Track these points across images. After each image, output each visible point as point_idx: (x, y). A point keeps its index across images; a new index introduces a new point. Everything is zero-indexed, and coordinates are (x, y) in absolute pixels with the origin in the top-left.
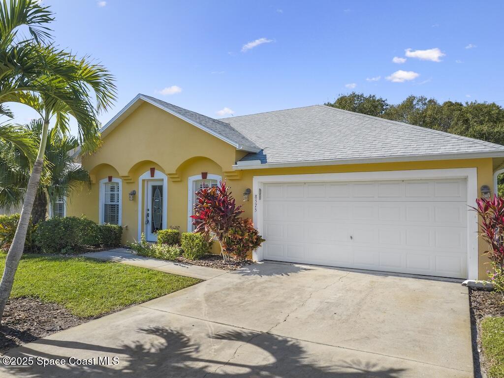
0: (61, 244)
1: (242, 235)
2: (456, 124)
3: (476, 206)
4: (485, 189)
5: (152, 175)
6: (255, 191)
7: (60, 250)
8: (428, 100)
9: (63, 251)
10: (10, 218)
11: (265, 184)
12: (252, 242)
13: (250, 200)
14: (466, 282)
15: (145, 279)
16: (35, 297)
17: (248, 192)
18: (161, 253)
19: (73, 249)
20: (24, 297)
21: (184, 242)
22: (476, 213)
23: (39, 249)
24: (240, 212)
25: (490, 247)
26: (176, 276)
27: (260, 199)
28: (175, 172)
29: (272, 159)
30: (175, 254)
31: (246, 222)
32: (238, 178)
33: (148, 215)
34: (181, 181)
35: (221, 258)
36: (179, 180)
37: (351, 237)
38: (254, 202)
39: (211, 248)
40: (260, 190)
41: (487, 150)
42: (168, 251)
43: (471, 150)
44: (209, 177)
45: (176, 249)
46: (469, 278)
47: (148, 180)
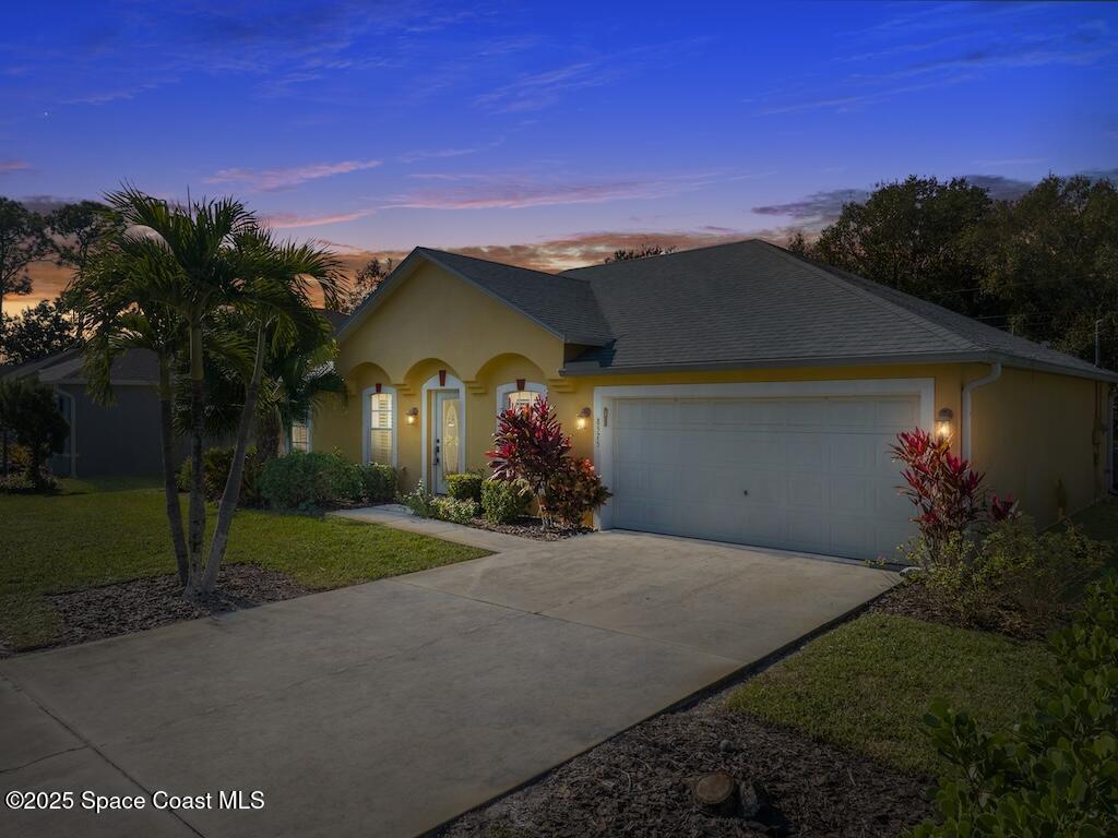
0: (299, 495)
1: (572, 485)
4: (943, 416)
5: (442, 383)
6: (596, 413)
7: (297, 505)
9: (303, 506)
10: (224, 453)
11: (615, 399)
12: (588, 497)
13: (588, 427)
15: (411, 549)
16: (255, 564)
17: (586, 414)
18: (447, 512)
19: (317, 503)
20: (243, 564)
21: (485, 494)
23: (267, 502)
24: (568, 448)
26: (457, 545)
27: (606, 425)
28: (474, 379)
30: (467, 514)
31: (579, 464)
32: (570, 390)
33: (437, 450)
34: (485, 394)
35: (538, 522)
36: (482, 391)
37: (746, 493)
38: (595, 430)
39: (530, 506)
40: (606, 409)
42: (458, 510)
44: (527, 385)
45: (469, 506)
47: (437, 391)
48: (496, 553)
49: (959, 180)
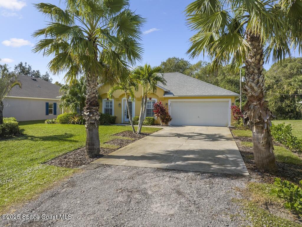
1: (167, 117)
2: (220, 75)
3: (231, 108)
4: (233, 104)
6: (169, 104)
8: (208, 63)
11: (172, 102)
13: (167, 107)
14: (228, 126)
17: (167, 104)
22: (231, 109)
25: (234, 117)
28: (140, 97)
29: (176, 95)
32: (164, 100)
33: (125, 112)
36: (140, 100)
37: (199, 117)
38: (169, 107)
41: (234, 94)
43: (230, 94)
44: (152, 99)
46: (229, 125)
48: (162, 129)
49: (182, 58)
